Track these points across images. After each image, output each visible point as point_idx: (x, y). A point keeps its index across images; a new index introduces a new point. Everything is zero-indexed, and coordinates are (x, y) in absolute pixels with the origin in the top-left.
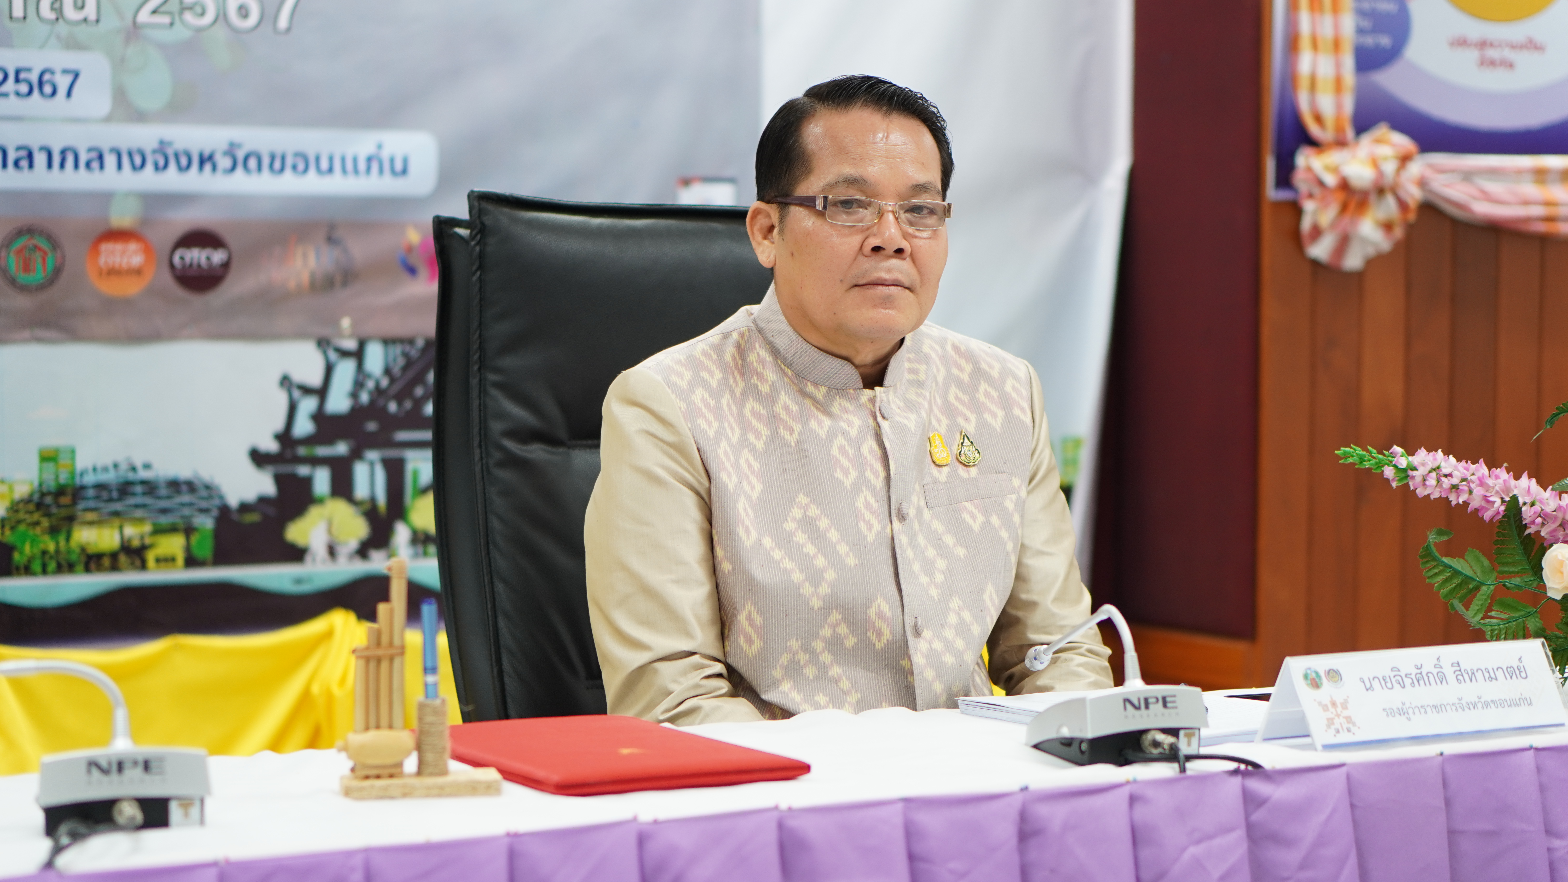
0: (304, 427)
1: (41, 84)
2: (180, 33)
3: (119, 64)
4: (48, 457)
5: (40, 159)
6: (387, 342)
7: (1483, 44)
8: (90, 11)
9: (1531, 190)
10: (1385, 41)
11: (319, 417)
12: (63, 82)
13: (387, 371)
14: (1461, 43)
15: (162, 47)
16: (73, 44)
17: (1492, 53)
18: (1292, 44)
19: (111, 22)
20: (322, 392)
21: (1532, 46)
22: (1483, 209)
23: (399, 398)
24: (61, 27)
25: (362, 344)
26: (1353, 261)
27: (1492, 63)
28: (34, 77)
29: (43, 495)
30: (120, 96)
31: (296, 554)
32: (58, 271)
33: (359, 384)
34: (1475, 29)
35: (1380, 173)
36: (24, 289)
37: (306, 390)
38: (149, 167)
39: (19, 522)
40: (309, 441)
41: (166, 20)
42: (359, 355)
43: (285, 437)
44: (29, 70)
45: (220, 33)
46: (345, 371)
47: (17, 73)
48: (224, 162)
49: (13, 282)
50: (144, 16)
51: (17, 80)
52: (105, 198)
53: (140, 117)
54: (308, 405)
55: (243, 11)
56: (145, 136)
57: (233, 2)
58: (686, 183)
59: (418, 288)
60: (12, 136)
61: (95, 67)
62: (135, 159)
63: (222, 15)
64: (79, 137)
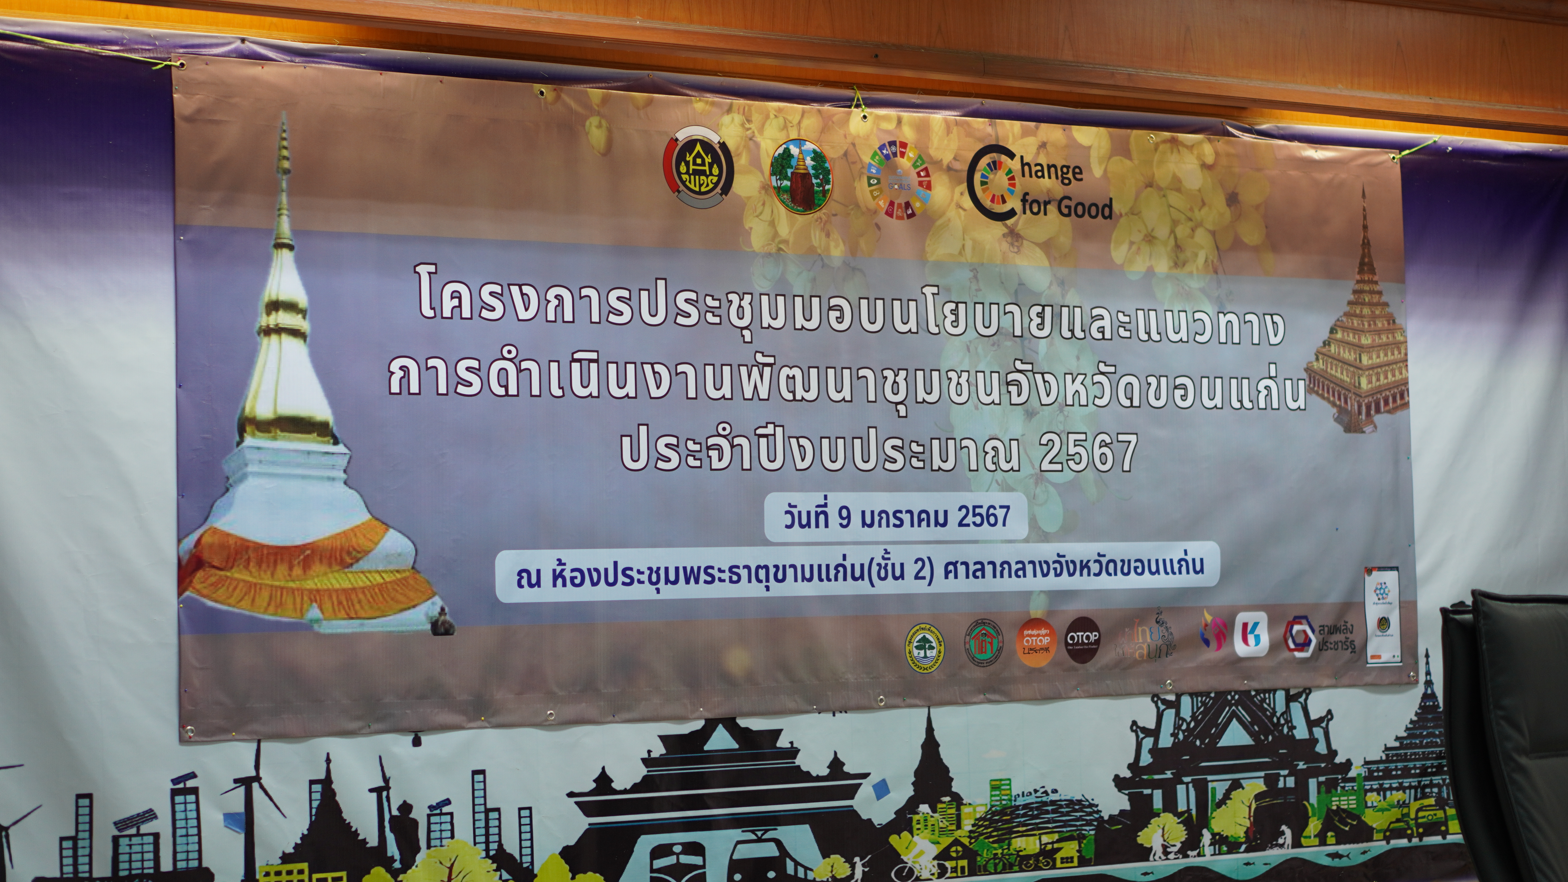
0: (1146, 759)
1: (988, 516)
2: (1068, 475)
3: (1032, 499)
4: (996, 786)
5: (989, 569)
6: (1191, 695)
8: (1014, 463)
11: (1155, 751)
12: (1000, 513)
13: (1194, 717)
15: (1055, 485)
16: (1007, 488)
19: (1027, 470)
20: (1155, 733)
23: (1201, 736)
24: (999, 474)
25: (1179, 697)
28: (983, 511)
29: (994, 814)
30: (1033, 523)
31: (1144, 854)
32: (1000, 650)
33: (1177, 727)
36: (980, 664)
37: (1147, 732)
38: (1052, 572)
39: (981, 834)
40: (1149, 769)
41: (1059, 467)
42: (1176, 705)
43: (1133, 767)
44: (981, 507)
45: (1090, 474)
46: (1169, 717)
47: (975, 507)
48: (1095, 568)
49: (973, 659)
50: (1046, 465)
51: (974, 515)
52: (1027, 595)
53: (1046, 538)
54: (1148, 743)
55: (1103, 458)
56: (1047, 551)
57: (1097, 452)
58: (1369, 571)
59: (1211, 654)
60: (972, 554)
61: (1017, 500)
62: (1043, 568)
63: (1091, 462)
64: (1011, 552)
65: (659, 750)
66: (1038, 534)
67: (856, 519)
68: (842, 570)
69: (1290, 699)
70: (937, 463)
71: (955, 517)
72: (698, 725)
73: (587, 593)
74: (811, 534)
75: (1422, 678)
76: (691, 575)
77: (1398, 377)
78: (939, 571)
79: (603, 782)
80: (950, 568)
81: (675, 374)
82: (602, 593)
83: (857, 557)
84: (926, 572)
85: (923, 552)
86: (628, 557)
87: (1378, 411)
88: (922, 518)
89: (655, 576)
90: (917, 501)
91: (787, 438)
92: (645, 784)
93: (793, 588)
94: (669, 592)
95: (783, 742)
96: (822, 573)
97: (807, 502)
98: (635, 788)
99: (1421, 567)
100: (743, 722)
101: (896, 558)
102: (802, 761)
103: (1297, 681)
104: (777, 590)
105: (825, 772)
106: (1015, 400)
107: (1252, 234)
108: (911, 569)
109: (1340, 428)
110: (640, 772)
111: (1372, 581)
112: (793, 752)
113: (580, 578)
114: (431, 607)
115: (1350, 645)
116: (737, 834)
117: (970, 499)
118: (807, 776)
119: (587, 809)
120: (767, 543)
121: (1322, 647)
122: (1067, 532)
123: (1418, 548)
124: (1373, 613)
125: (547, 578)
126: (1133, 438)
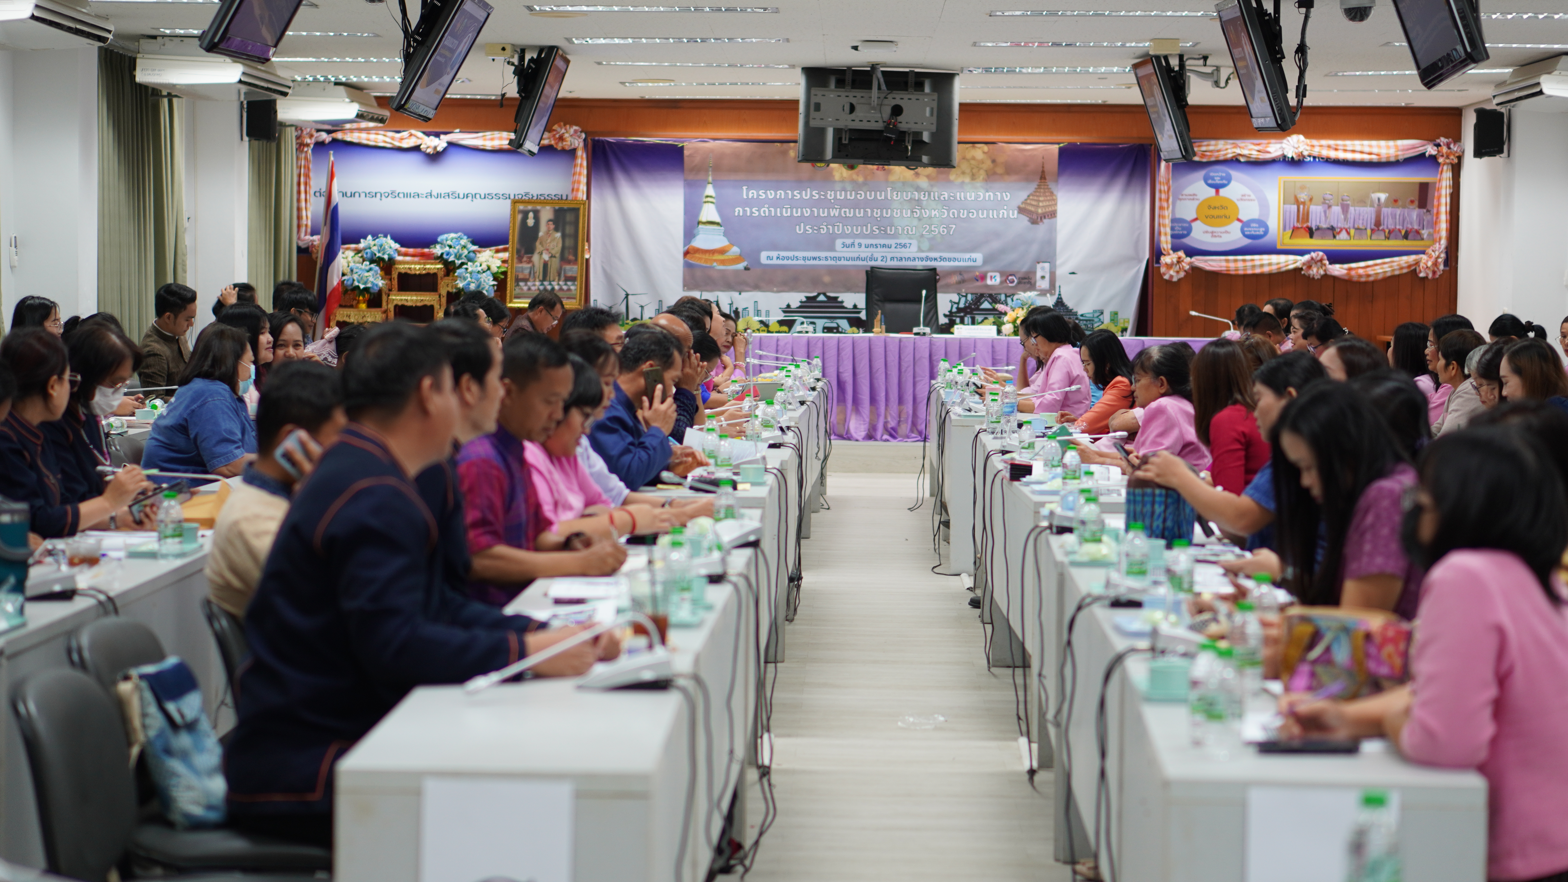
0: (954, 310)
1: (904, 246)
2: (931, 236)
3: (919, 242)
5: (904, 259)
6: (972, 294)
7: (1212, 232)
8: (914, 232)
9: (1224, 264)
10: (1185, 232)
11: (958, 308)
12: (908, 245)
13: (972, 300)
14: (1207, 232)
15: (927, 238)
16: (910, 238)
17: (1215, 234)
18: (1160, 233)
19: (918, 234)
20: (958, 303)
21: (1227, 232)
22: (1208, 268)
23: (974, 305)
24: (908, 235)
25: (967, 294)
26: (1175, 279)
27: (1215, 236)
28: (903, 244)
30: (919, 248)
31: (952, 333)
33: (966, 302)
34: (1210, 229)
35: (1172, 261)
37: (955, 303)
38: (924, 260)
40: (956, 313)
41: (928, 233)
42: (966, 296)
43: (951, 312)
45: (939, 236)
46: (963, 300)
47: (900, 243)
48: (939, 259)
50: (924, 233)
51: (900, 245)
52: (916, 266)
53: (923, 251)
54: (955, 306)
55: (943, 231)
56: (923, 255)
57: (941, 230)
58: (1038, 263)
59: (979, 283)
60: (899, 255)
61: (914, 242)
62: (922, 259)
63: (939, 232)
64: (911, 256)
65: (804, 299)
66: (920, 250)
67: (863, 246)
68: (858, 258)
69: (1006, 296)
70: (889, 232)
71: (894, 246)
72: (815, 294)
73: (785, 262)
74: (850, 249)
75: (1057, 293)
76: (814, 258)
77: (1053, 209)
78: (889, 259)
79: (788, 306)
80: (892, 259)
81: (812, 211)
82: (790, 262)
83: (863, 255)
84: (885, 259)
85: (884, 254)
86: (797, 254)
87: (1045, 217)
88: (884, 246)
89: (804, 258)
90: (882, 242)
91: (843, 226)
92: (800, 307)
93: (843, 262)
94: (808, 262)
95: (840, 300)
96: (853, 259)
97: (848, 241)
98: (797, 308)
99: (1058, 262)
100: (828, 294)
101: (875, 255)
102: (845, 304)
103: (1009, 292)
104: (839, 263)
105: (851, 307)
106: (915, 216)
107: (1000, 170)
108: (880, 259)
109: (1029, 224)
110: (799, 304)
111: (1039, 266)
112: (842, 302)
113: (784, 258)
114: (744, 264)
115: (1029, 283)
116: (825, 320)
117: (899, 241)
118: (846, 308)
119: (785, 312)
120: (835, 251)
121: (1019, 283)
122: (931, 250)
123: (1058, 257)
124: (1039, 274)
125: (775, 258)
126: (954, 226)
